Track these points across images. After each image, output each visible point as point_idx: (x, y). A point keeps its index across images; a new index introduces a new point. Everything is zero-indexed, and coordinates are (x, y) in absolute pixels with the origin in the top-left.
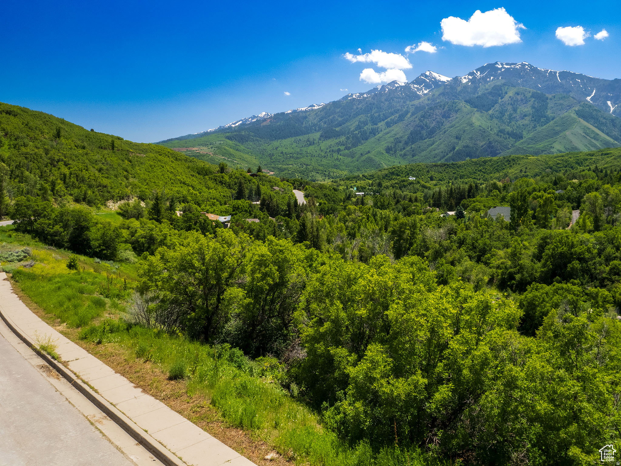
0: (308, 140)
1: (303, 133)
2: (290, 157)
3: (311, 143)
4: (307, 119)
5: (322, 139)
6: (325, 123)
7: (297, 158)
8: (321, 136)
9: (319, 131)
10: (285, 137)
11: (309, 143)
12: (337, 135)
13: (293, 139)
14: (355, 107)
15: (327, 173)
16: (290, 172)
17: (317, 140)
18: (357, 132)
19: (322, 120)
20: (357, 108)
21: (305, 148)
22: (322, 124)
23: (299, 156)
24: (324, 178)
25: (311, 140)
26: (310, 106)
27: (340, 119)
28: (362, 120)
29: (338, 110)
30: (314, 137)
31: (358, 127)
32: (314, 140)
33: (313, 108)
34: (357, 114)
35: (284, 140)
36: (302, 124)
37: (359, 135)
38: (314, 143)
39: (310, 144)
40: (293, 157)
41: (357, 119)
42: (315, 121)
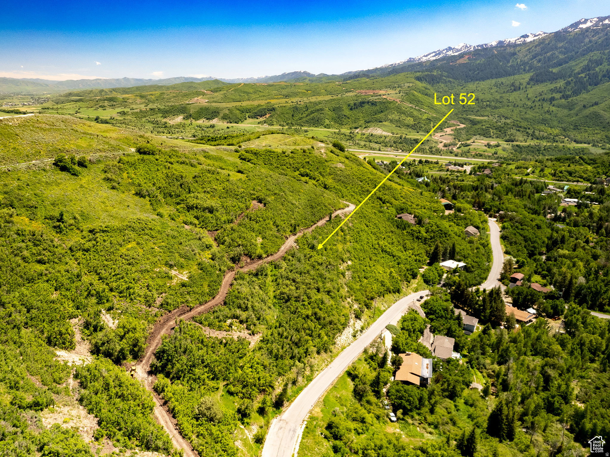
0: (513, 85)
1: (508, 74)
2: (487, 106)
3: (515, 88)
4: (515, 56)
5: (532, 83)
6: (539, 61)
7: (496, 108)
8: (531, 79)
9: (529, 71)
10: (483, 79)
11: (513, 88)
12: (554, 78)
13: (494, 81)
14: (587, 40)
15: (530, 132)
16: (484, 127)
17: (525, 84)
18: (583, 75)
19: (535, 57)
20: (590, 41)
21: (508, 94)
22: (535, 62)
23: (498, 105)
24: (526, 137)
25: (517, 84)
26: (523, 37)
27: (561, 57)
28: (595, 58)
29: (560, 45)
30: (522, 81)
31: (587, 68)
32: (521, 84)
33: (526, 39)
34: (589, 50)
35: (482, 82)
36: (508, 62)
37: (585, 79)
38: (520, 88)
39: (515, 90)
40: (489, 106)
41: (587, 57)
42: (526, 58)
